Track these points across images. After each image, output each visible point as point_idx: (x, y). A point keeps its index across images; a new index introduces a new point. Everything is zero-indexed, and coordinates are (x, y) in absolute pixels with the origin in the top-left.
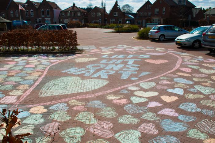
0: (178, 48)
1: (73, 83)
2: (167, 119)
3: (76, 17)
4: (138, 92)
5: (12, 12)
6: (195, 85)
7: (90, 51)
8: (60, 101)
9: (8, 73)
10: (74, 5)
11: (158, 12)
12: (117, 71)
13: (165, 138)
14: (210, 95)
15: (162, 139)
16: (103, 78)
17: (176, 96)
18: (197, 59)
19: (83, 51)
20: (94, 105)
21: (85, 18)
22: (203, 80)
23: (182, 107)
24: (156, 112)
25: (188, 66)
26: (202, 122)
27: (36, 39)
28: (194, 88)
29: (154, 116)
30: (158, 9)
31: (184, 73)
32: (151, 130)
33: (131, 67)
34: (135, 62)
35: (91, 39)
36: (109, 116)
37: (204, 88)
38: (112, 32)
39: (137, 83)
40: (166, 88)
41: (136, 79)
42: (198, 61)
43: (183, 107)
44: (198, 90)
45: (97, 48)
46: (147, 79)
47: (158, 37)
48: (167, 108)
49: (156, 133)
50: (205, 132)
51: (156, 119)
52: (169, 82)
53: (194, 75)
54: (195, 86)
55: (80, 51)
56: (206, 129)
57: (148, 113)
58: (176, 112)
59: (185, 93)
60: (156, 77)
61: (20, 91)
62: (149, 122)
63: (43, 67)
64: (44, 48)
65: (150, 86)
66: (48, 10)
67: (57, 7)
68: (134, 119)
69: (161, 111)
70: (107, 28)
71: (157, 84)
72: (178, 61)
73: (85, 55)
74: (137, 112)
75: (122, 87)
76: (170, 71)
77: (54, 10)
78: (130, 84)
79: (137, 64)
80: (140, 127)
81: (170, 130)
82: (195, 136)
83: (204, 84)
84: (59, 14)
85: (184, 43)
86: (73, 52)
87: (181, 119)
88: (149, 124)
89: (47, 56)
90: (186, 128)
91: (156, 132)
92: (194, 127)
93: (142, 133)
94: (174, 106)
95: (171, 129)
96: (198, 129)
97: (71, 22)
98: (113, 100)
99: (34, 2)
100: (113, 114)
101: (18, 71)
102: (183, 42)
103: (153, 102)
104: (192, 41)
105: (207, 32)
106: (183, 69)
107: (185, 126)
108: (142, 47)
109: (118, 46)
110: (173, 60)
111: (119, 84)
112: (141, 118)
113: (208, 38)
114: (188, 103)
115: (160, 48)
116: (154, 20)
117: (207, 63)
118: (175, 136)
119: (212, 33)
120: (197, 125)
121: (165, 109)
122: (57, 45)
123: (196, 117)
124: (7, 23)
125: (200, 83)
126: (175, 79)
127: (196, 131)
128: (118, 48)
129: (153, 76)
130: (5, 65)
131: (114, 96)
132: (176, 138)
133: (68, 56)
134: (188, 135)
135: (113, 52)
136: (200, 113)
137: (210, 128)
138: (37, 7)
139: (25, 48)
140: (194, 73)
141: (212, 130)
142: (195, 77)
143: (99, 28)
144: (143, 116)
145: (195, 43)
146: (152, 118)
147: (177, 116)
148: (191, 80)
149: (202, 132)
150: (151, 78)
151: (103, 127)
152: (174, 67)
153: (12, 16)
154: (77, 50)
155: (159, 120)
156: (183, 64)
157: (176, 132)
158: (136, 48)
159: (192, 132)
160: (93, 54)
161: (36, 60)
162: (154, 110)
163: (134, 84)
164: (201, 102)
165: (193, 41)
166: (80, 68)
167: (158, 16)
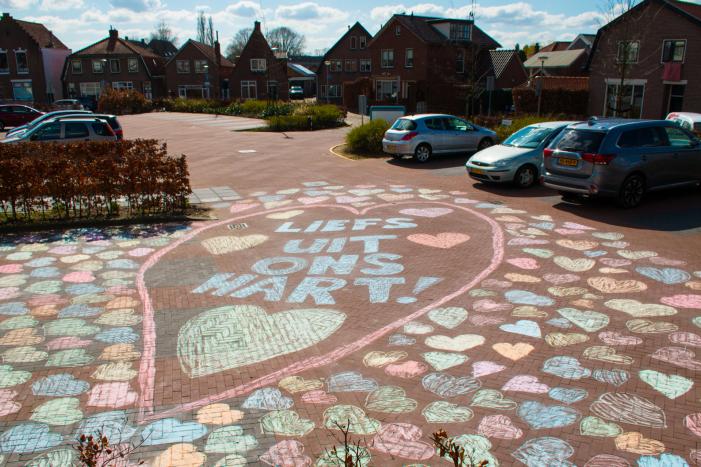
1: (252, 326)
2: (527, 400)
3: (123, 74)
4: (434, 337)
6: (558, 308)
7: (227, 209)
8: (255, 384)
9: (30, 308)
10: (114, 33)
11: (391, 63)
12: (349, 279)
13: (541, 444)
14: (598, 332)
15: (535, 446)
16: (323, 303)
17: (525, 342)
18: (538, 225)
19: (206, 210)
20: (349, 386)
21: (155, 77)
22: (572, 291)
23: (549, 368)
24: (498, 387)
25: (526, 250)
26: (601, 400)
28: (559, 316)
29: (499, 397)
30: (391, 54)
31: (523, 274)
32: (506, 431)
33: (381, 264)
34: (384, 246)
35: (206, 161)
36: (399, 410)
37: (579, 313)
39: (421, 312)
40: (496, 321)
41: (411, 300)
42: (544, 234)
43: (551, 368)
44: (571, 323)
45: (245, 197)
46: (439, 299)
47: (413, 151)
48: (519, 373)
49: (518, 436)
50: (612, 422)
51: (506, 403)
52: (498, 305)
53: (547, 277)
54: (559, 311)
55: (199, 210)
56: (612, 413)
57: (483, 392)
58: (541, 381)
59: (544, 334)
60: (459, 292)
61: (121, 364)
62: (493, 412)
63: (124, 279)
65: (455, 318)
66: (20, 51)
67: (53, 42)
68: (459, 411)
69: (508, 384)
71: (471, 311)
72: (493, 235)
73: (219, 224)
74: (459, 393)
75: (389, 328)
76: (487, 271)
77: (45, 51)
78: (402, 316)
79: (390, 251)
80: (480, 427)
81: (544, 425)
82: (597, 431)
83: (579, 303)
84: (63, 65)
85: (494, 174)
86: (180, 216)
87: (556, 398)
88: (497, 417)
89: (107, 237)
90: (573, 416)
91: (519, 434)
92: (589, 414)
93: (491, 439)
94: (530, 366)
95: (545, 422)
96: (598, 416)
98: (385, 366)
100: (407, 403)
102: (489, 171)
103: (482, 363)
104: (514, 168)
105: (553, 147)
106: (516, 262)
107: (571, 413)
108: (377, 188)
109: (305, 187)
110: (480, 231)
111: (376, 321)
112: (472, 405)
113: (558, 164)
114: (559, 358)
115: (429, 191)
117: (565, 237)
118: (559, 437)
119: (568, 150)
120: (593, 408)
121: (516, 378)
123: (586, 389)
125: (568, 300)
126: (509, 295)
127: (596, 421)
128: (309, 193)
129: (450, 289)
131: (382, 354)
132: (561, 441)
134: (583, 431)
135: (301, 212)
136: (591, 379)
137: (619, 412)
140: (546, 272)
141: (625, 414)
142: (551, 285)
143: (210, 113)
144: (476, 400)
145: (522, 175)
146: (497, 403)
147: (547, 391)
148: (546, 294)
149: (608, 422)
150: (449, 293)
151: (402, 438)
152: (492, 255)
155: (513, 405)
156: (509, 243)
157: (558, 429)
158: (362, 193)
159: (589, 424)
160: (243, 221)
161: (80, 252)
162: (493, 382)
163: (413, 316)
164: (586, 352)
165: (517, 168)
167: (393, 72)
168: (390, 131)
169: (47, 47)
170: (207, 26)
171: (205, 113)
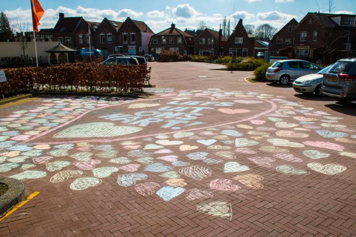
0: (296, 95)
3: (175, 45)
4: (163, 140)
5: (81, 36)
7: (160, 95)
8: (70, 142)
9: (38, 115)
10: (173, 25)
11: (306, 39)
16: (141, 126)
18: (298, 111)
21: (189, 46)
25: (270, 118)
27: (88, 76)
34: (202, 111)
38: (222, 69)
39: (174, 132)
41: (178, 128)
42: (294, 114)
45: (175, 92)
47: (279, 79)
52: (212, 134)
59: (213, 144)
61: (38, 131)
63: (82, 111)
64: (98, 89)
65: (184, 136)
66: (133, 33)
67: (147, 29)
70: (219, 63)
71: (196, 134)
72: (264, 112)
73: (150, 100)
75: (151, 135)
77: (143, 33)
79: (201, 113)
84: (149, 40)
85: (303, 88)
97: (164, 53)
98: (126, 145)
99: (113, 21)
101: (50, 114)
102: (301, 86)
106: (254, 121)
113: (328, 81)
115: (266, 95)
116: (298, 52)
117: (304, 116)
121: (170, 156)
122: (115, 85)
124: (69, 52)
128: (204, 92)
130: (40, 106)
133: (125, 100)
138: (117, 29)
139: (74, 88)
140: (262, 126)
142: (255, 130)
153: (81, 42)
154: (144, 93)
156: (266, 115)
160: (161, 99)
161: (80, 103)
166: (126, 114)
167: (306, 44)
168: (269, 68)
169: (145, 32)
170: (227, 24)
171: (205, 62)
